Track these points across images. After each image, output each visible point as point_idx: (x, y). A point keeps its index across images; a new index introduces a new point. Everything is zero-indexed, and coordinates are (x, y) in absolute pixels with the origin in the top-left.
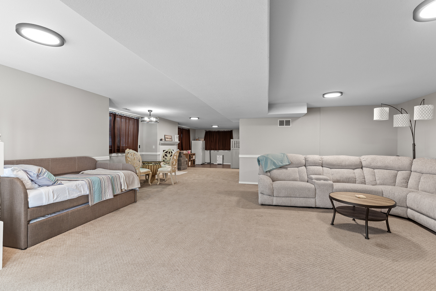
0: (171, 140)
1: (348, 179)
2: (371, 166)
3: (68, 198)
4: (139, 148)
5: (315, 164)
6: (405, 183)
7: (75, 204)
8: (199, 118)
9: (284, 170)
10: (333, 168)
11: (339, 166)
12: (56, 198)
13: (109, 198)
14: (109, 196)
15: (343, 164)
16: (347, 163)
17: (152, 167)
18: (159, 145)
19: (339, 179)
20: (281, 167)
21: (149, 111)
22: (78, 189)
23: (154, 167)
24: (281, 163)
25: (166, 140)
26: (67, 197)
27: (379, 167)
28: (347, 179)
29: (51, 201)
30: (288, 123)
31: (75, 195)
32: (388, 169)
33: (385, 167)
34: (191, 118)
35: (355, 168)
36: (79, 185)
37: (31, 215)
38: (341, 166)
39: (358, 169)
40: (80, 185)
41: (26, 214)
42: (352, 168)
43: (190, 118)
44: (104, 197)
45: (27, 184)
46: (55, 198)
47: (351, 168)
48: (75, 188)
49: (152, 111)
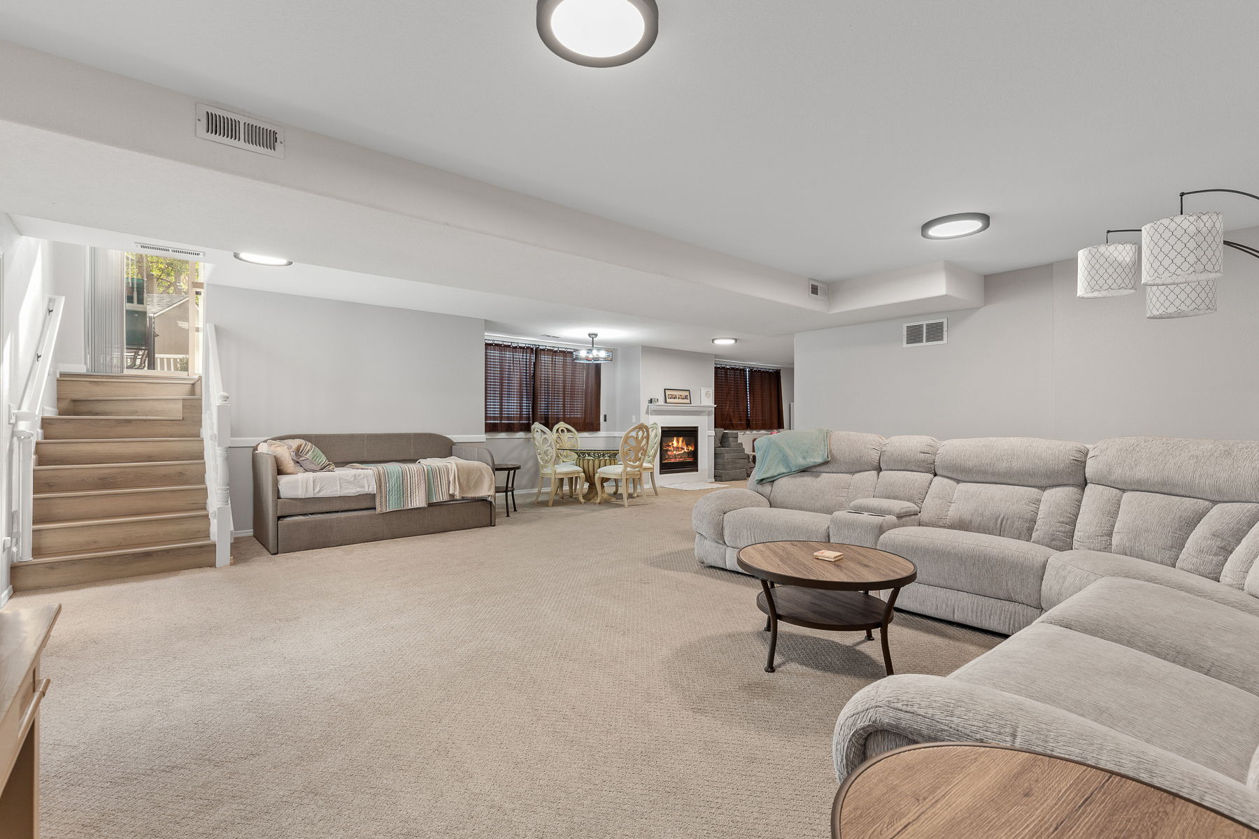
0: (688, 401)
1: (1002, 522)
2: (1113, 478)
3: (338, 494)
4: (605, 420)
5: (905, 464)
6: (1216, 554)
7: (354, 506)
8: (736, 340)
9: (807, 480)
10: (967, 480)
11: (985, 472)
12: (319, 491)
13: (418, 506)
14: (419, 501)
15: (1003, 466)
16: (1016, 465)
17: (591, 462)
18: (647, 413)
19: (967, 517)
20: (804, 471)
21: (589, 335)
22: (358, 482)
23: (594, 463)
24: (804, 458)
25: (668, 400)
26: (337, 491)
27: (1139, 482)
28: (997, 519)
29: (310, 495)
30: (935, 332)
31: (352, 491)
32: (1177, 491)
33: (1164, 484)
34: (716, 342)
35: (1050, 482)
36: (359, 475)
37: (281, 509)
38: (993, 474)
39: (1058, 489)
40: (363, 476)
41: (276, 506)
42: (1039, 484)
43: (713, 340)
44: (409, 503)
45: (289, 465)
46: (317, 490)
47: (1032, 484)
48: (352, 479)
49: (597, 335)
